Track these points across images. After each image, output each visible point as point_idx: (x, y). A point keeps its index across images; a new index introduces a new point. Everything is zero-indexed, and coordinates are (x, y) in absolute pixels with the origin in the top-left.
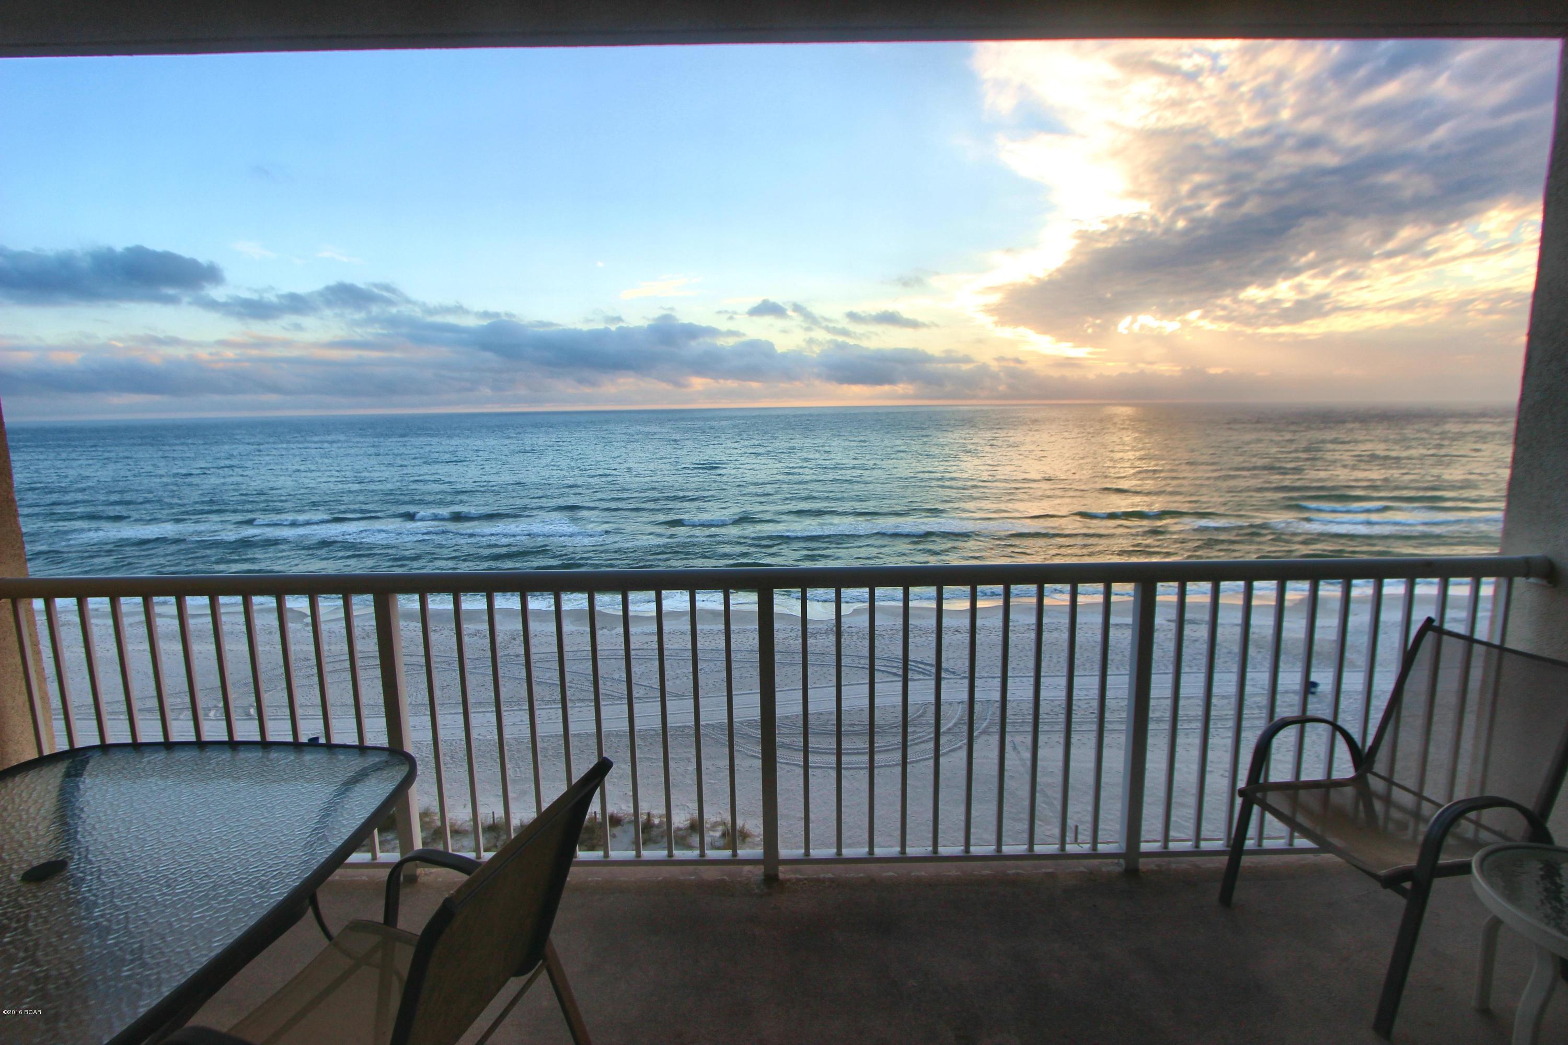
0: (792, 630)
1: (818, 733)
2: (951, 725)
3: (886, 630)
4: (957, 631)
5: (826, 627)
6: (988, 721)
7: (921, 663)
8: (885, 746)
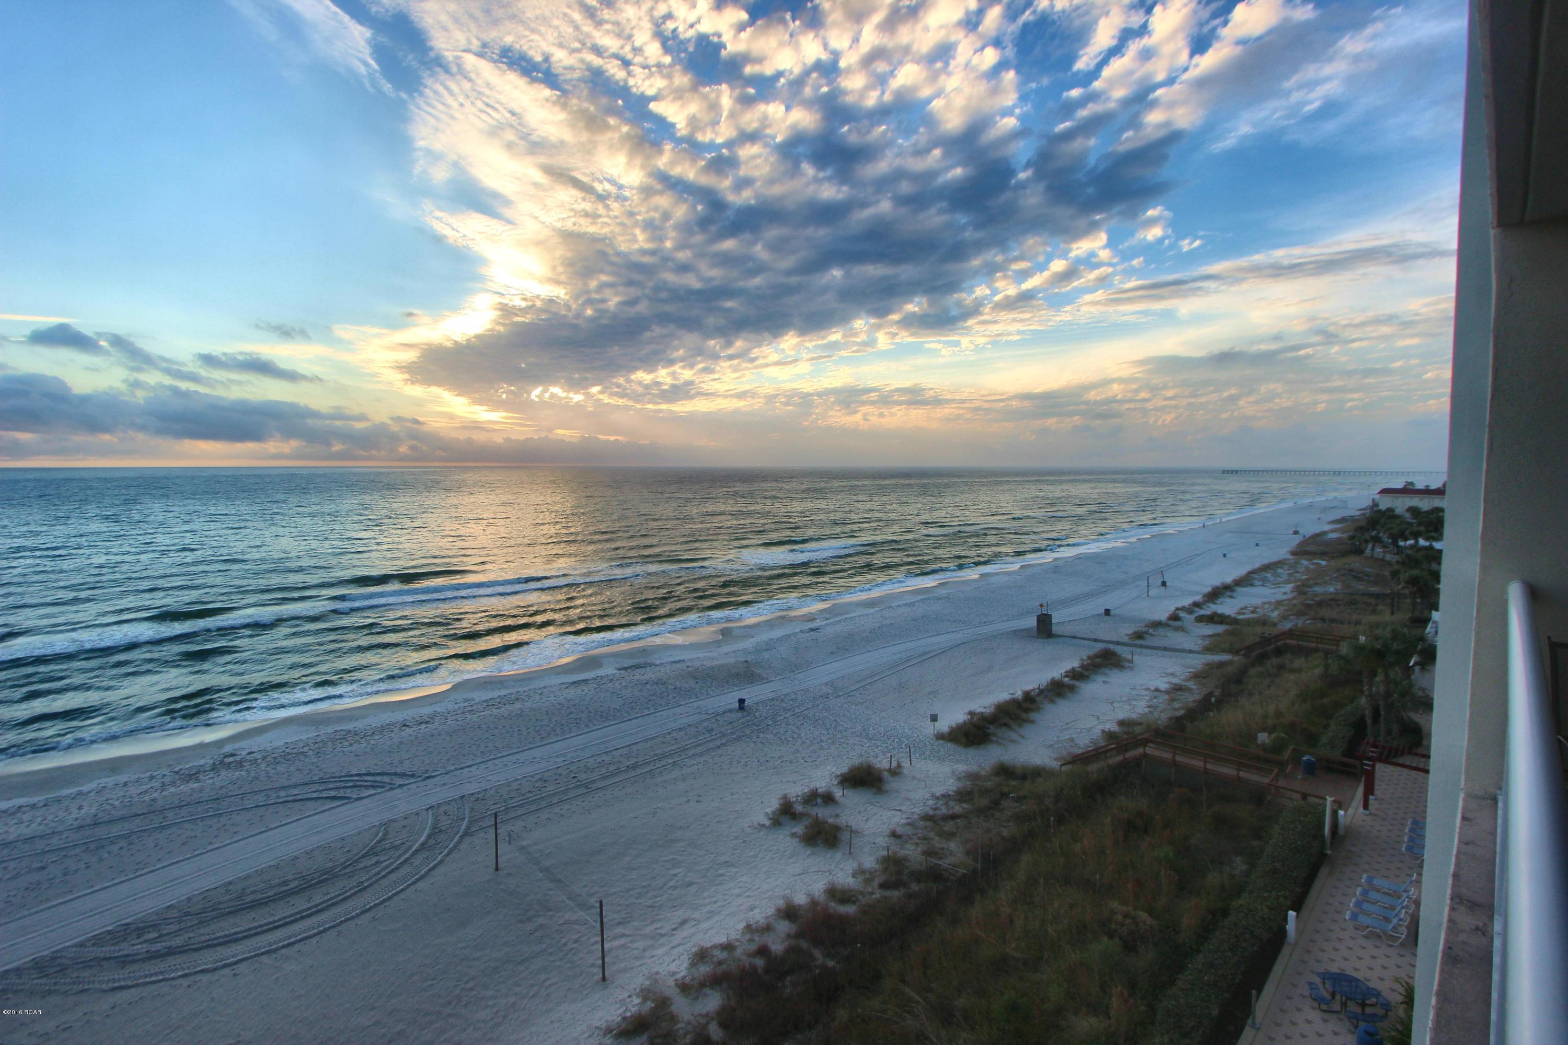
0: (152, 778)
1: (231, 913)
2: (423, 838)
3: (308, 745)
4: (404, 725)
5: (211, 762)
6: (466, 820)
7: (368, 774)
8: (339, 895)
